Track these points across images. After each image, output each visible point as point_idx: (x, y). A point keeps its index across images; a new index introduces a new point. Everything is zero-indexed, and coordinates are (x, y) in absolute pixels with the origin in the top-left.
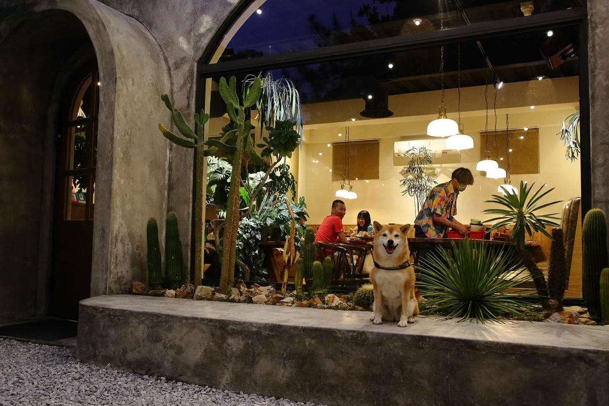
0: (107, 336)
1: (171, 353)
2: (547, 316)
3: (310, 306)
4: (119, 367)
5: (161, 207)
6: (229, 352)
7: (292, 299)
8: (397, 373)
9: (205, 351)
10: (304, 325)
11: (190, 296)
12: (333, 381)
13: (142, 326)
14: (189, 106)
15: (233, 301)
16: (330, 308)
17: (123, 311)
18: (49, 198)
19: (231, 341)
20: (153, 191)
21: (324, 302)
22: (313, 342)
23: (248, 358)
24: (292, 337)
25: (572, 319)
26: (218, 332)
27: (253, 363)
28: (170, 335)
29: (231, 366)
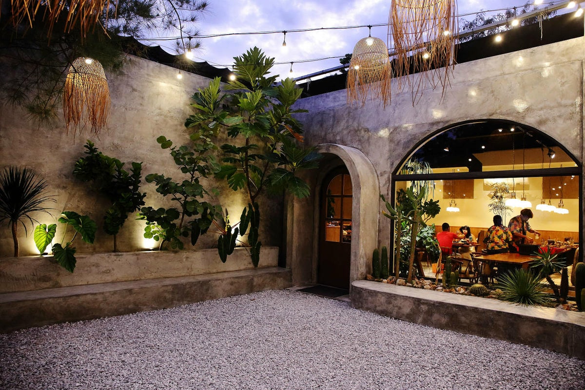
0: (367, 300)
1: (396, 308)
2: (557, 306)
3: (450, 292)
4: (373, 312)
5: (376, 240)
6: (421, 311)
7: (441, 288)
8: (490, 324)
9: (411, 309)
10: (453, 303)
11: (394, 283)
12: (465, 325)
13: (383, 297)
14: (388, 194)
15: (415, 287)
16: (460, 294)
17: (375, 291)
18: (317, 230)
19: (422, 306)
20: (373, 233)
21: (456, 291)
22: (457, 309)
23: (429, 313)
24: (448, 307)
25: (569, 309)
26: (417, 303)
27: (431, 315)
28: (396, 302)
29: (422, 316)
